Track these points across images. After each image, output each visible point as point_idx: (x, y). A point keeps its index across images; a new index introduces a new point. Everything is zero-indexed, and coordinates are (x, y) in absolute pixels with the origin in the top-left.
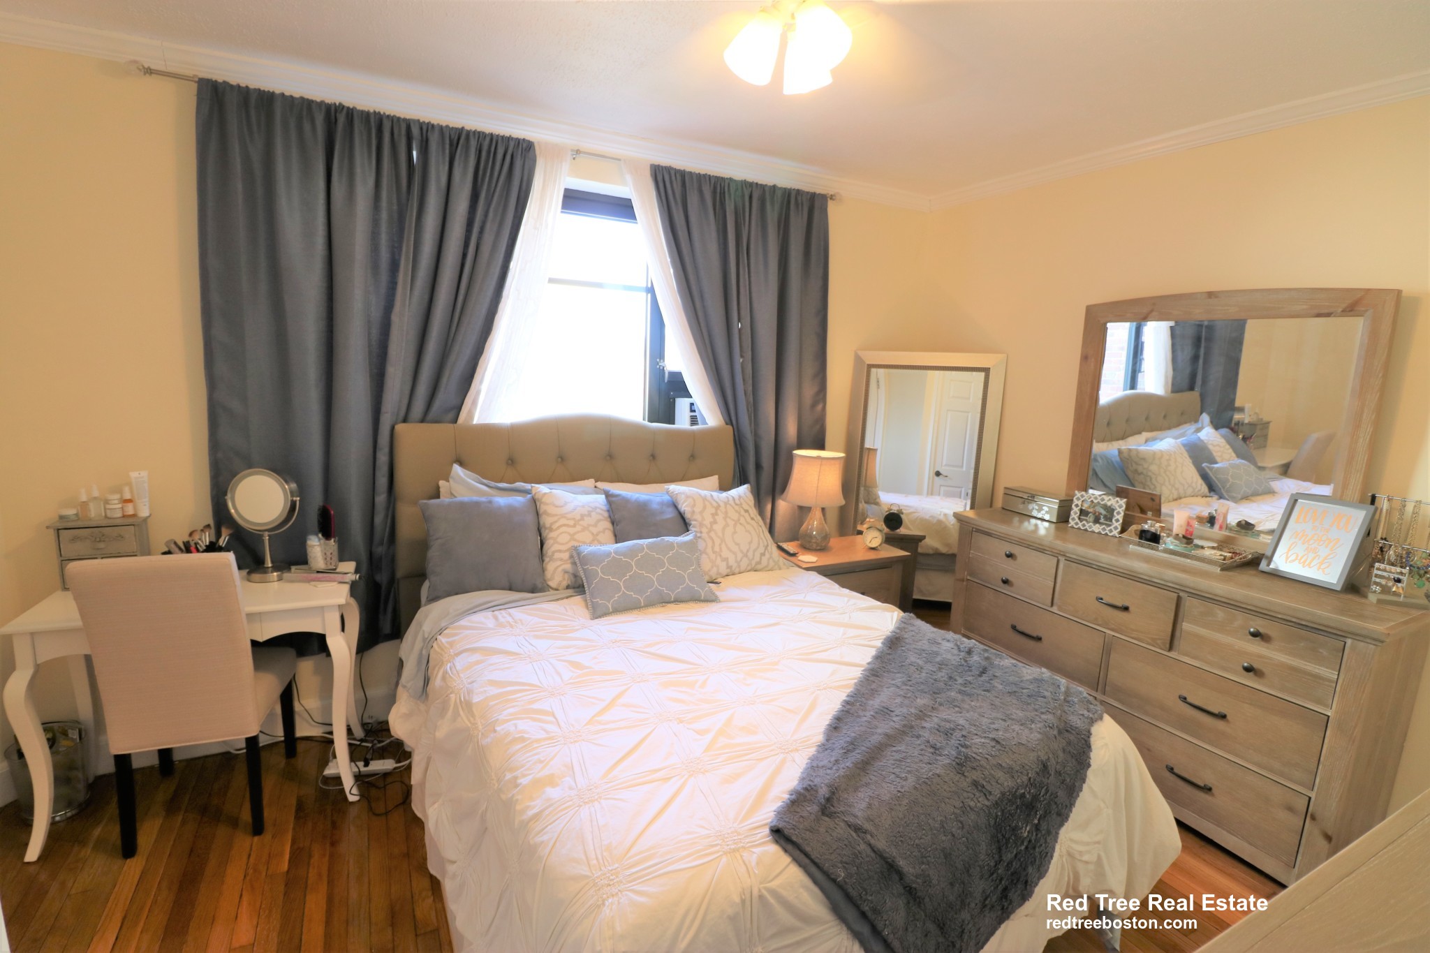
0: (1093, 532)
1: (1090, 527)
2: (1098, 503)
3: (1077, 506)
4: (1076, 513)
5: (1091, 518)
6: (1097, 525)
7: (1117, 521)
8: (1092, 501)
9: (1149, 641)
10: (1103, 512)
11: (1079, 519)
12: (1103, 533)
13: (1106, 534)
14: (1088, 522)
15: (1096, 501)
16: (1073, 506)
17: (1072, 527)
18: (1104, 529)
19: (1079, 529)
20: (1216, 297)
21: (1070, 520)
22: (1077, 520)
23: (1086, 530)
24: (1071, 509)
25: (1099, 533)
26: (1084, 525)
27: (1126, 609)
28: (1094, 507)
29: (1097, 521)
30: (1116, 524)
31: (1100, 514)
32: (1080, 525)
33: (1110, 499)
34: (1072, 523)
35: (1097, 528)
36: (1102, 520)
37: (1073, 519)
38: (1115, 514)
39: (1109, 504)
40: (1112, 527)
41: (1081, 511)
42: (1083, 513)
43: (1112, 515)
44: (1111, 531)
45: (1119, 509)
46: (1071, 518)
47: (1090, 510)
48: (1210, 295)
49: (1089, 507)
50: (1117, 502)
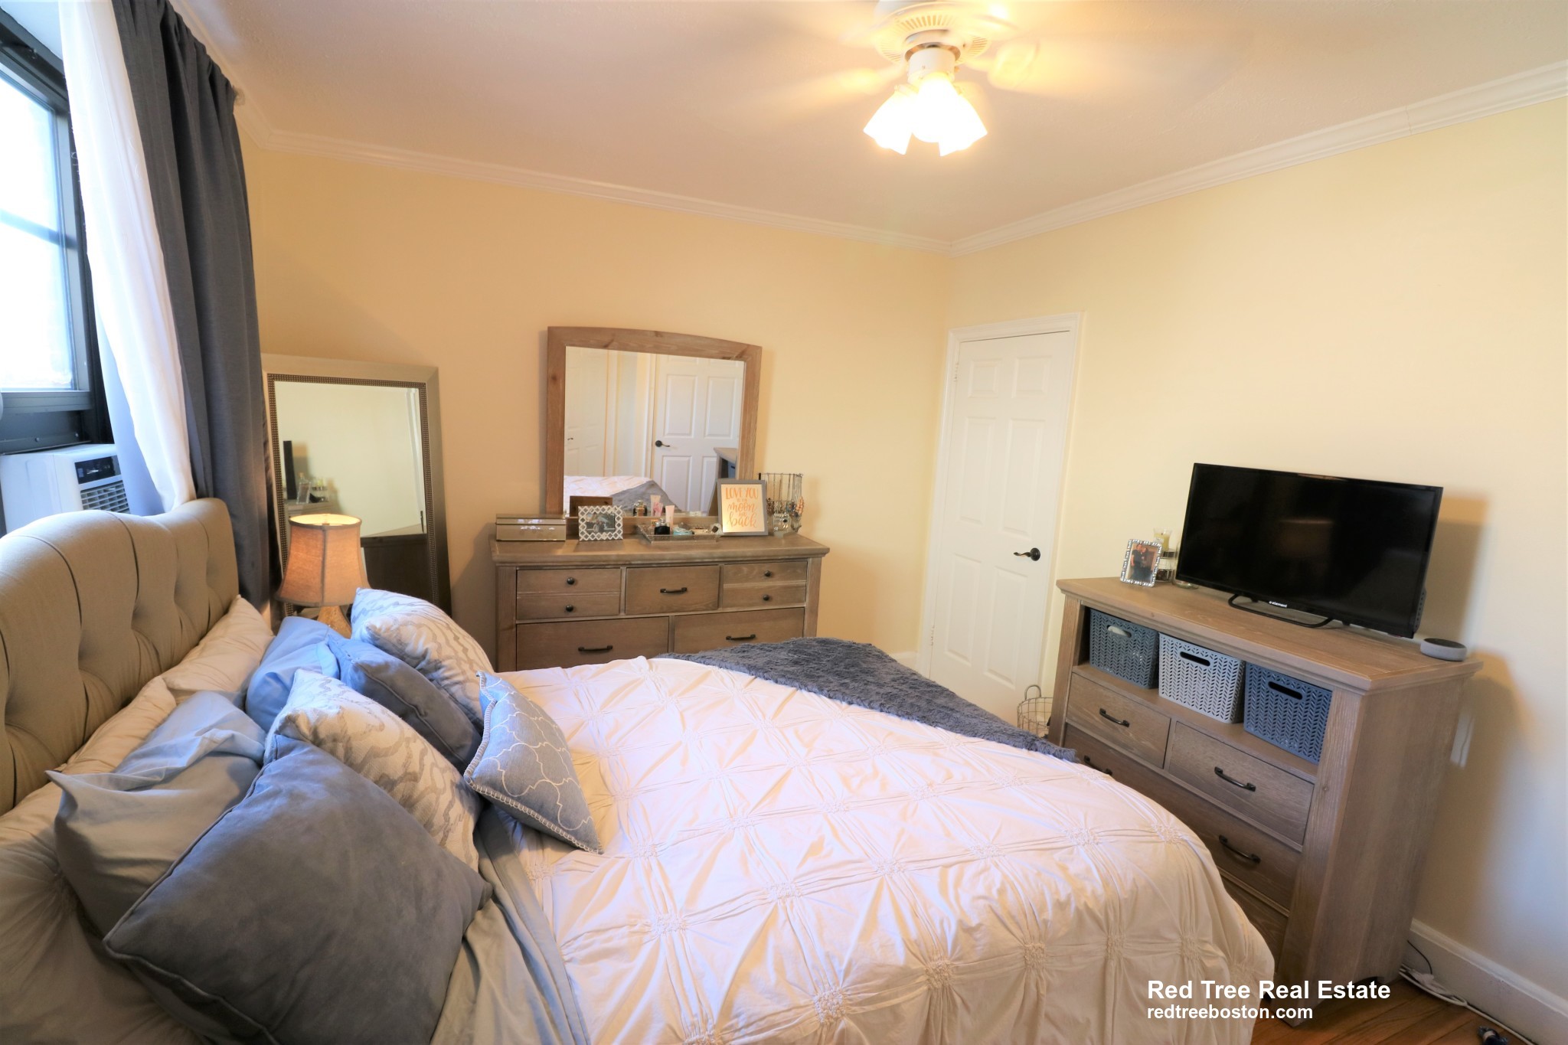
0: (602, 540)
1: (599, 537)
2: (600, 513)
3: (583, 520)
4: (583, 527)
5: (596, 528)
6: (604, 533)
7: (619, 525)
8: (595, 513)
9: (704, 608)
10: (605, 521)
11: (588, 532)
12: (610, 539)
13: (613, 539)
14: (596, 533)
15: (598, 513)
16: (580, 521)
17: (583, 541)
18: (610, 535)
19: (589, 540)
20: (662, 336)
21: (580, 535)
22: (586, 533)
23: (596, 540)
24: (577, 525)
25: (607, 540)
26: (593, 536)
27: (684, 590)
28: (597, 517)
29: (602, 530)
30: (618, 528)
31: (603, 523)
32: (590, 537)
33: (609, 509)
34: (582, 537)
35: (604, 536)
36: (606, 528)
37: (582, 533)
38: (616, 520)
39: (609, 512)
40: (616, 532)
41: (587, 523)
42: (590, 525)
43: (615, 522)
44: (616, 535)
45: (618, 515)
46: (580, 532)
47: (594, 522)
48: (657, 334)
49: (593, 519)
50: (616, 509)
